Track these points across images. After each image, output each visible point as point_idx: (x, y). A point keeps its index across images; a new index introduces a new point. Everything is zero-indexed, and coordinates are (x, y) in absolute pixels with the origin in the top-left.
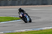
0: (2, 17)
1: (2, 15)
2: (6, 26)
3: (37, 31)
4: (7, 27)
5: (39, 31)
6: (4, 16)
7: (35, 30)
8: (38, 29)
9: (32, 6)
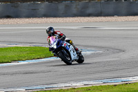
0: (20, 47)
1: (21, 43)
2: (31, 73)
3: (115, 85)
4: (36, 75)
5: (119, 85)
6: (28, 45)
7: (109, 84)
8: (119, 82)
9: (103, 18)
